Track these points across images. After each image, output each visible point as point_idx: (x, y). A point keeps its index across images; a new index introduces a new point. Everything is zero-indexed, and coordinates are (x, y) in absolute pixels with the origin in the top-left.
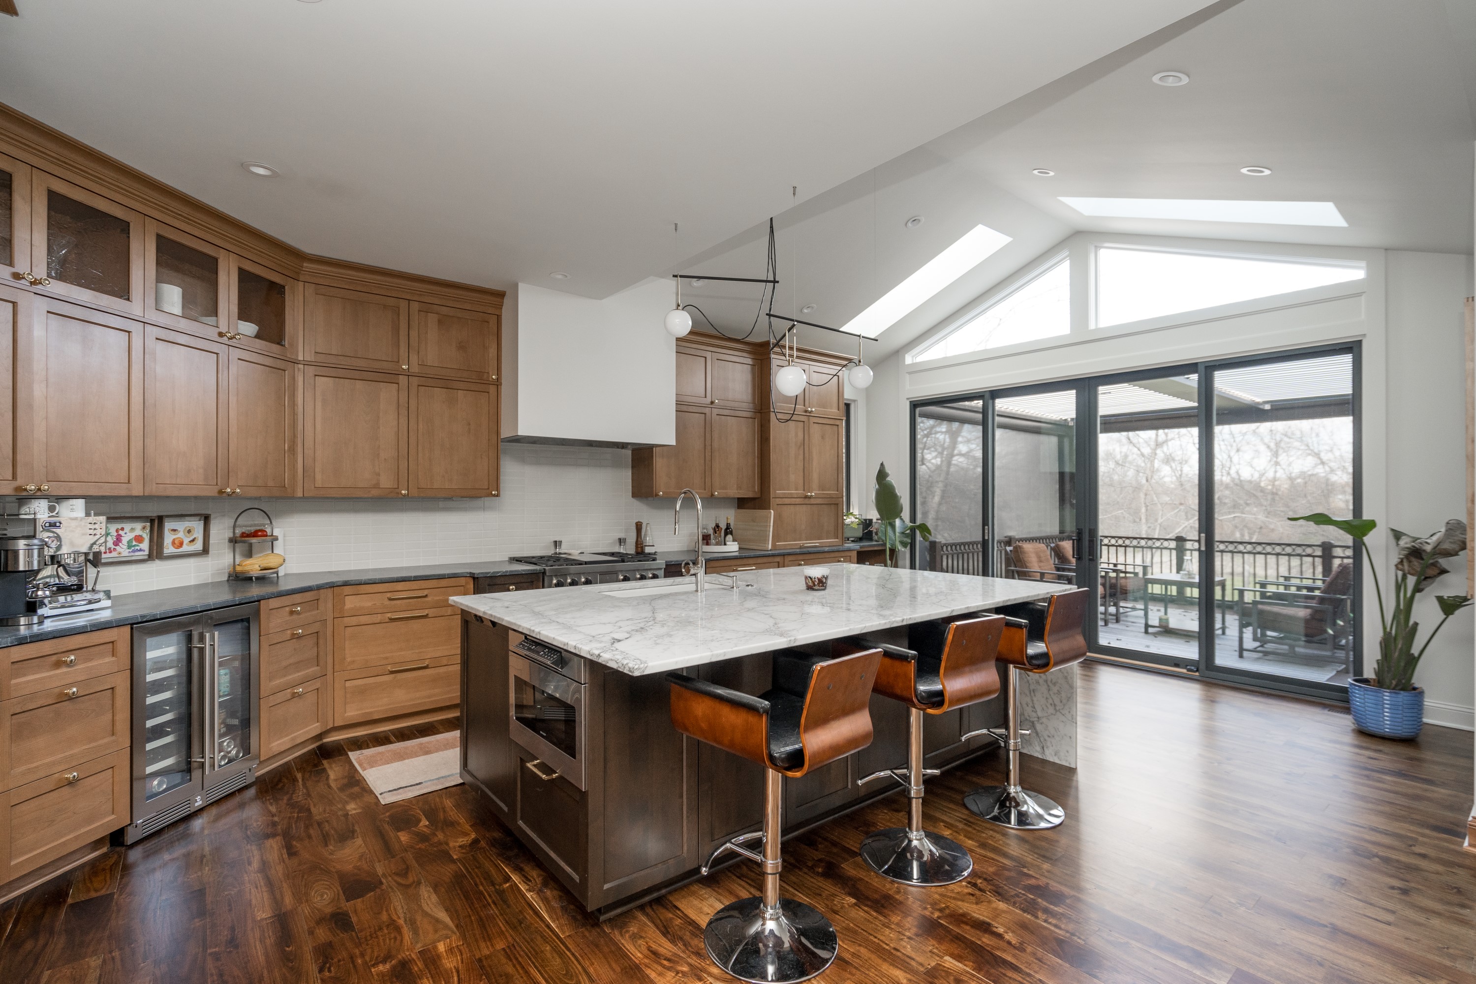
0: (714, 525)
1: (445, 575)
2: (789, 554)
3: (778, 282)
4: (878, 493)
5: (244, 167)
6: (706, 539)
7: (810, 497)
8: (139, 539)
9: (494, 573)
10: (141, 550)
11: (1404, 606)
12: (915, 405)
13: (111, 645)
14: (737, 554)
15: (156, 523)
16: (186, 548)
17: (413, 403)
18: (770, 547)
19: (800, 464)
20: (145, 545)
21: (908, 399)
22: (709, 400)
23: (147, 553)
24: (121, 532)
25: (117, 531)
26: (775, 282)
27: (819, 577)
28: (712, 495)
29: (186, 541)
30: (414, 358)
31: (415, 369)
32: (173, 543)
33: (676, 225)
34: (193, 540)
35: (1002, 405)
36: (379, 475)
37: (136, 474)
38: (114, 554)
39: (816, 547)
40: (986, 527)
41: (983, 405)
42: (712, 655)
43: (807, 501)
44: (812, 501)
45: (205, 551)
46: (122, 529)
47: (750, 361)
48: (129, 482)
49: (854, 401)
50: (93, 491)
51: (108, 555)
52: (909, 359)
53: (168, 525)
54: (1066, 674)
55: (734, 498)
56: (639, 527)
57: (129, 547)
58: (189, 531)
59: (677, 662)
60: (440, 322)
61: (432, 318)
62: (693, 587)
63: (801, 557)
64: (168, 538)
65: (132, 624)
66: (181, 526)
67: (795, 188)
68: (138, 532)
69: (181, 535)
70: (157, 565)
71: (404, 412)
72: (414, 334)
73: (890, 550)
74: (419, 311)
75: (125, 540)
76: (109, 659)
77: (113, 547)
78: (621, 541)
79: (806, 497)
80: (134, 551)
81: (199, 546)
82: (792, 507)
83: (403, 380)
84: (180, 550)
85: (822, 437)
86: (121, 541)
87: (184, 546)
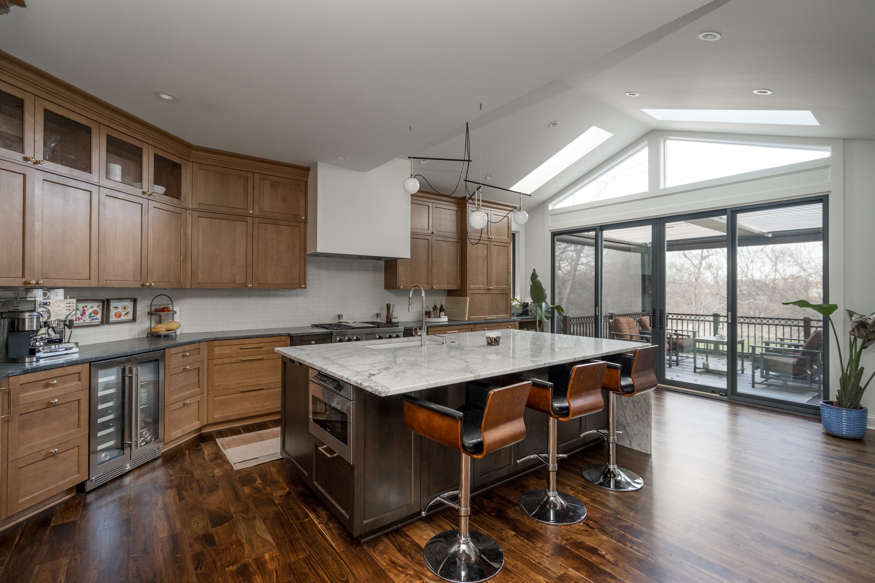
0: (433, 306)
1: (273, 334)
2: (478, 323)
3: (471, 161)
4: (532, 287)
5: (157, 94)
6: (428, 314)
7: (491, 289)
8: (96, 312)
9: (302, 333)
10: (97, 319)
11: (855, 357)
12: (554, 234)
13: (77, 375)
14: (447, 323)
15: (106, 304)
16: (123, 318)
17: (255, 233)
18: (467, 319)
19: (485, 270)
20: (99, 316)
21: (550, 231)
22: (430, 231)
23: (100, 320)
24: (85, 308)
25: (83, 308)
26: (469, 161)
27: (495, 337)
28: (432, 288)
29: (123, 313)
30: (256, 207)
31: (257, 213)
32: (116, 315)
33: (410, 127)
34: (127, 313)
35: (607, 234)
36: (235, 275)
37: (94, 274)
38: (81, 321)
39: (494, 319)
40: (597, 308)
41: (595, 234)
42: (429, 384)
43: (489, 292)
44: (492, 292)
45: (134, 319)
46: (86, 307)
47: (455, 208)
48: (90, 279)
49: (518, 232)
50: (69, 284)
51: (78, 322)
52: (551, 207)
53: (113, 304)
54: (645, 397)
55: (445, 290)
56: (388, 307)
57: (90, 317)
58: (125, 308)
59: (407, 388)
60: (272, 185)
61: (267, 183)
62: (419, 343)
63: (485, 325)
64: (113, 312)
65: (90, 362)
66: (120, 305)
67: (481, 105)
68: (95, 308)
69: (120, 310)
70: (106, 328)
71: (250, 238)
72: (256, 192)
73: (539, 321)
74: (260, 179)
75: (88, 313)
76: (77, 383)
77: (80, 317)
78: (378, 315)
79: (489, 289)
80: (93, 320)
81: (130, 317)
82: (480, 295)
83: (250, 220)
84: (120, 319)
85: (498, 254)
86: (85, 314)
87: (122, 316)
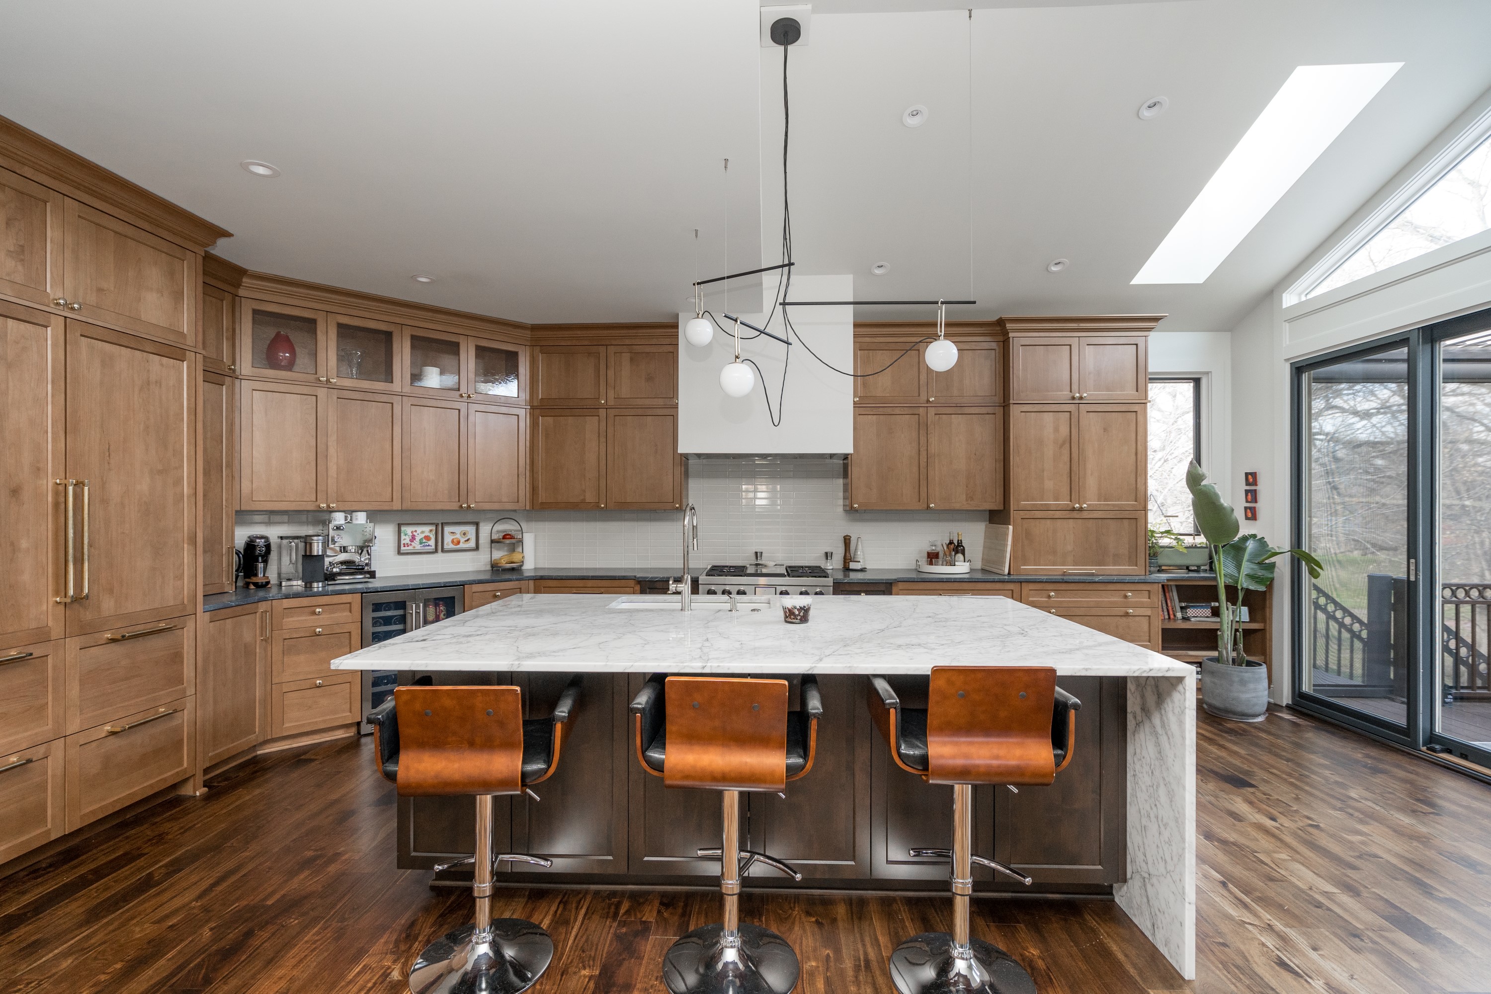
0: (948, 542)
1: (616, 576)
2: (1028, 581)
3: (793, 264)
5: (414, 278)
6: (932, 557)
7: (1081, 509)
8: (427, 538)
10: (429, 546)
12: (1299, 369)
13: (348, 605)
14: (967, 576)
15: (439, 528)
16: (462, 545)
17: (610, 431)
18: (1006, 571)
19: (1064, 468)
20: (432, 542)
21: (1287, 360)
22: (923, 398)
23: (433, 547)
24: (414, 533)
25: (412, 532)
26: (790, 264)
28: (928, 507)
29: (462, 540)
30: (611, 394)
31: (611, 403)
32: (453, 542)
33: (696, 231)
34: (468, 540)
36: (584, 491)
37: (397, 495)
38: (410, 548)
39: (1093, 575)
40: (1413, 561)
43: (1075, 514)
44: (1085, 515)
45: (477, 548)
46: (416, 531)
48: (392, 501)
49: (1207, 373)
50: (370, 508)
51: (406, 548)
52: (1289, 299)
53: (447, 529)
55: (985, 511)
56: (847, 541)
57: (421, 543)
58: (464, 534)
60: (632, 359)
61: (626, 357)
63: (1051, 586)
64: (448, 538)
65: (362, 593)
66: (458, 529)
68: (427, 534)
69: (458, 536)
70: (440, 556)
71: (603, 439)
72: (611, 373)
73: (1227, 587)
74: (615, 353)
75: (418, 539)
76: (347, 613)
77: (409, 543)
78: (828, 556)
79: (1074, 509)
80: (424, 546)
81: (472, 544)
82: (1048, 521)
83: (602, 412)
84: (458, 546)
85: (1105, 430)
86: (415, 539)
87: (461, 543)
